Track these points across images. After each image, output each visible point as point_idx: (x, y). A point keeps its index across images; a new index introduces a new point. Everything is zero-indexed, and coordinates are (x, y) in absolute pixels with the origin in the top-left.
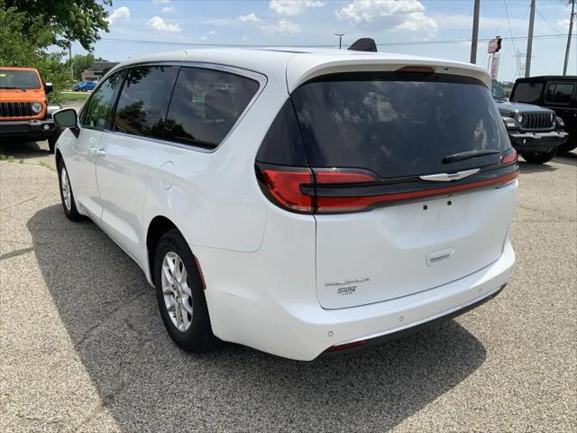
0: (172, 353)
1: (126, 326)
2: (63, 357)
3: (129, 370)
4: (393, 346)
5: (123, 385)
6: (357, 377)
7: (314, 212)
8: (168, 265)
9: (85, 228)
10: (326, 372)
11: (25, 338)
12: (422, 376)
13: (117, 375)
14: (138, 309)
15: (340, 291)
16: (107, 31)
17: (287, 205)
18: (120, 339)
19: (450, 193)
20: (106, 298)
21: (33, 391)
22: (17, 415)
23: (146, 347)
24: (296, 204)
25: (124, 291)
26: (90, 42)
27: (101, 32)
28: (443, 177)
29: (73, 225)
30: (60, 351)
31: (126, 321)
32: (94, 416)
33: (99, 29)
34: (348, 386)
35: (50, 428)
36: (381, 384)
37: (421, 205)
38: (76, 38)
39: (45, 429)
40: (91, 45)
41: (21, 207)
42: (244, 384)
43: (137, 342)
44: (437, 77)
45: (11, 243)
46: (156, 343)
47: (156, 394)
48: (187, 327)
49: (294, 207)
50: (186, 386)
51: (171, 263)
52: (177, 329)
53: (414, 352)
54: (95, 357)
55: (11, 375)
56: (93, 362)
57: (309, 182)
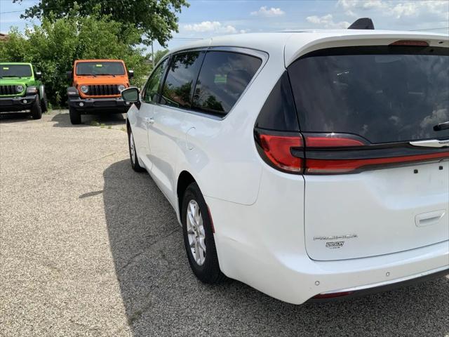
0: (191, 281)
1: (160, 256)
2: (110, 277)
3: (156, 293)
4: (383, 296)
5: (150, 305)
6: (346, 320)
7: (303, 173)
8: (190, 210)
9: (144, 178)
10: (319, 313)
11: (86, 260)
12: (409, 326)
13: (147, 296)
14: (170, 243)
15: (328, 245)
16: (177, 32)
17: (279, 165)
18: (154, 266)
19: (441, 159)
20: (149, 233)
21: (84, 302)
22: (70, 320)
23: (173, 275)
24: (287, 165)
25: (164, 228)
26: (165, 40)
27: (173, 33)
28: (434, 143)
29: (137, 175)
30: (109, 272)
31: (161, 252)
32: (125, 328)
33: (172, 31)
34: (337, 328)
35: (91, 334)
36: (368, 329)
37: (412, 168)
38: (155, 37)
39: (87, 334)
40: (166, 43)
41: (104, 160)
42: (245, 315)
43: (166, 270)
44: (432, 51)
45: (91, 187)
46: (180, 272)
47: (174, 315)
48: (202, 262)
49: (285, 168)
50: (198, 311)
51: (193, 208)
52: (196, 263)
53: (404, 302)
54: (134, 279)
55: (71, 288)
56: (131, 284)
57: (299, 145)
